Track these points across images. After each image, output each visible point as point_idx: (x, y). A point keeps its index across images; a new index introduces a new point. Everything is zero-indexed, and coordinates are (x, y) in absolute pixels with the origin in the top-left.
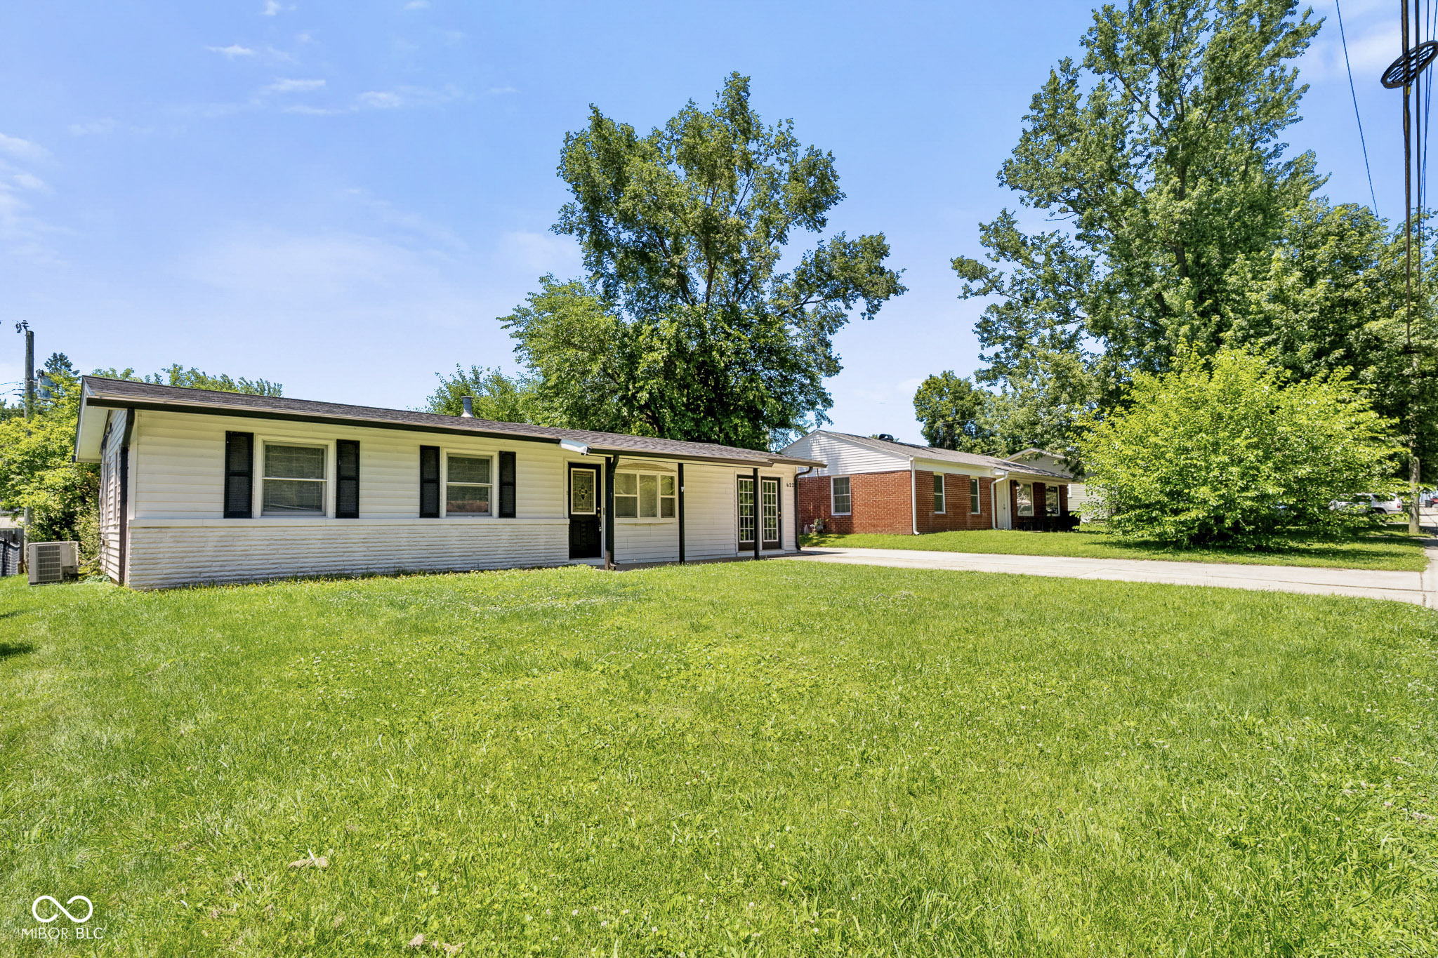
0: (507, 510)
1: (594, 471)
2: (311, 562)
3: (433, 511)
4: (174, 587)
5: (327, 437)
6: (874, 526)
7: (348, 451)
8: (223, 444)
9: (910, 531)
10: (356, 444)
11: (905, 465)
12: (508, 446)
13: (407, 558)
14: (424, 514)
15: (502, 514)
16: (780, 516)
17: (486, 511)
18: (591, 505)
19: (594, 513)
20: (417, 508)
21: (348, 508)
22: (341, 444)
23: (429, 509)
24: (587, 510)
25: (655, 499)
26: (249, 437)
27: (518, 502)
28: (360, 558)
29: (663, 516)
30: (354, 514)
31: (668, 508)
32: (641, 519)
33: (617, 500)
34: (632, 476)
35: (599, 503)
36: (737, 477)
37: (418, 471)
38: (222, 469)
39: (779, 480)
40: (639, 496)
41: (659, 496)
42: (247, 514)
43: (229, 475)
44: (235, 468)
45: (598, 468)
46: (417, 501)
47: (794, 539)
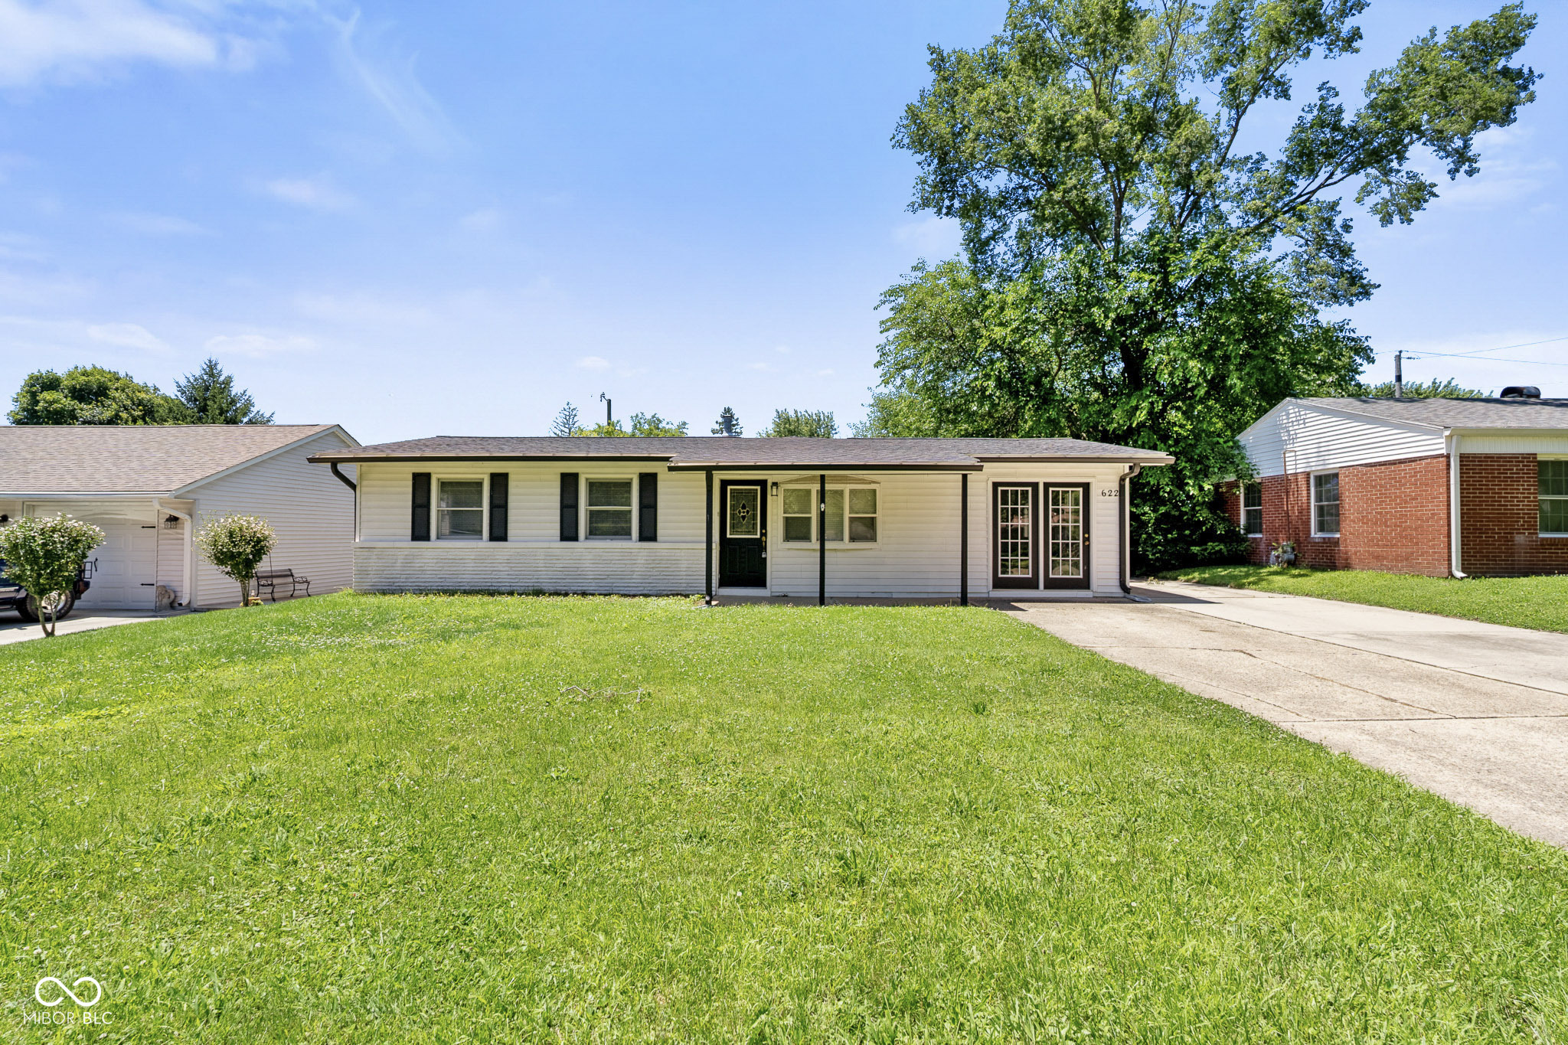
0: (649, 533)
1: (759, 488)
2: (467, 579)
3: (572, 534)
4: (373, 592)
5: (481, 472)
6: (1377, 558)
7: (500, 482)
8: (410, 483)
9: (1444, 570)
10: (505, 476)
11: (1437, 445)
12: (649, 468)
13: (544, 578)
14: (564, 538)
15: (643, 538)
16: (1087, 540)
17: (626, 533)
18: (755, 525)
19: (758, 536)
20: (558, 532)
21: (499, 533)
22: (494, 477)
23: (569, 533)
24: (749, 533)
25: (842, 520)
26: (428, 476)
27: (660, 525)
28: (504, 578)
29: (853, 539)
30: (504, 538)
31: (866, 529)
32: (815, 544)
33: (787, 519)
34: (809, 492)
35: (764, 525)
36: (996, 485)
37: (558, 498)
38: (410, 503)
39: (1086, 487)
40: (814, 515)
41: (847, 515)
42: (427, 538)
43: (415, 506)
44: (419, 501)
45: (763, 483)
46: (558, 526)
47: (1116, 577)
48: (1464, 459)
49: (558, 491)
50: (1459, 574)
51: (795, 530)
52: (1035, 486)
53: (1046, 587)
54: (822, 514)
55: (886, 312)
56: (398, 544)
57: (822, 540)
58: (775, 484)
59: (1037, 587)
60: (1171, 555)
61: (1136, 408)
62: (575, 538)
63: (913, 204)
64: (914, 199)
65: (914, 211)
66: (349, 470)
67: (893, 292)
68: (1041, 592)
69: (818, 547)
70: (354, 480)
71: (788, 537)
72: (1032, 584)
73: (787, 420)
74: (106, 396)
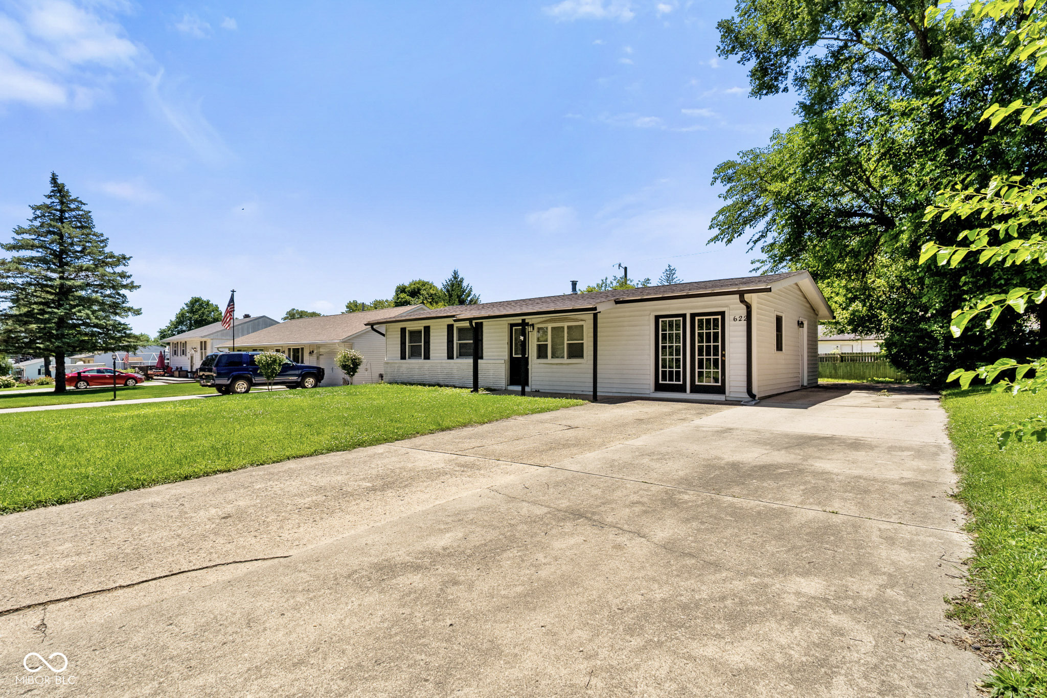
0: (480, 355)
5: (421, 326)
10: (429, 328)
13: (441, 378)
14: (449, 358)
16: (723, 355)
20: (446, 355)
21: (427, 355)
22: (425, 328)
23: (450, 355)
25: (563, 344)
26: (405, 329)
27: (484, 350)
28: (427, 378)
29: (569, 358)
30: (429, 358)
31: (577, 351)
32: (550, 360)
33: (538, 346)
34: (547, 328)
36: (657, 318)
37: (446, 337)
38: (400, 342)
39: (723, 314)
40: (549, 343)
41: (566, 342)
43: (402, 344)
44: (403, 341)
46: (447, 352)
47: (745, 384)
49: (446, 334)
51: (541, 352)
52: (684, 316)
53: (692, 391)
56: (396, 361)
58: (532, 324)
59: (685, 391)
62: (452, 358)
66: (382, 329)
68: (688, 395)
70: (384, 333)
71: (539, 357)
72: (682, 389)
74: (420, 293)
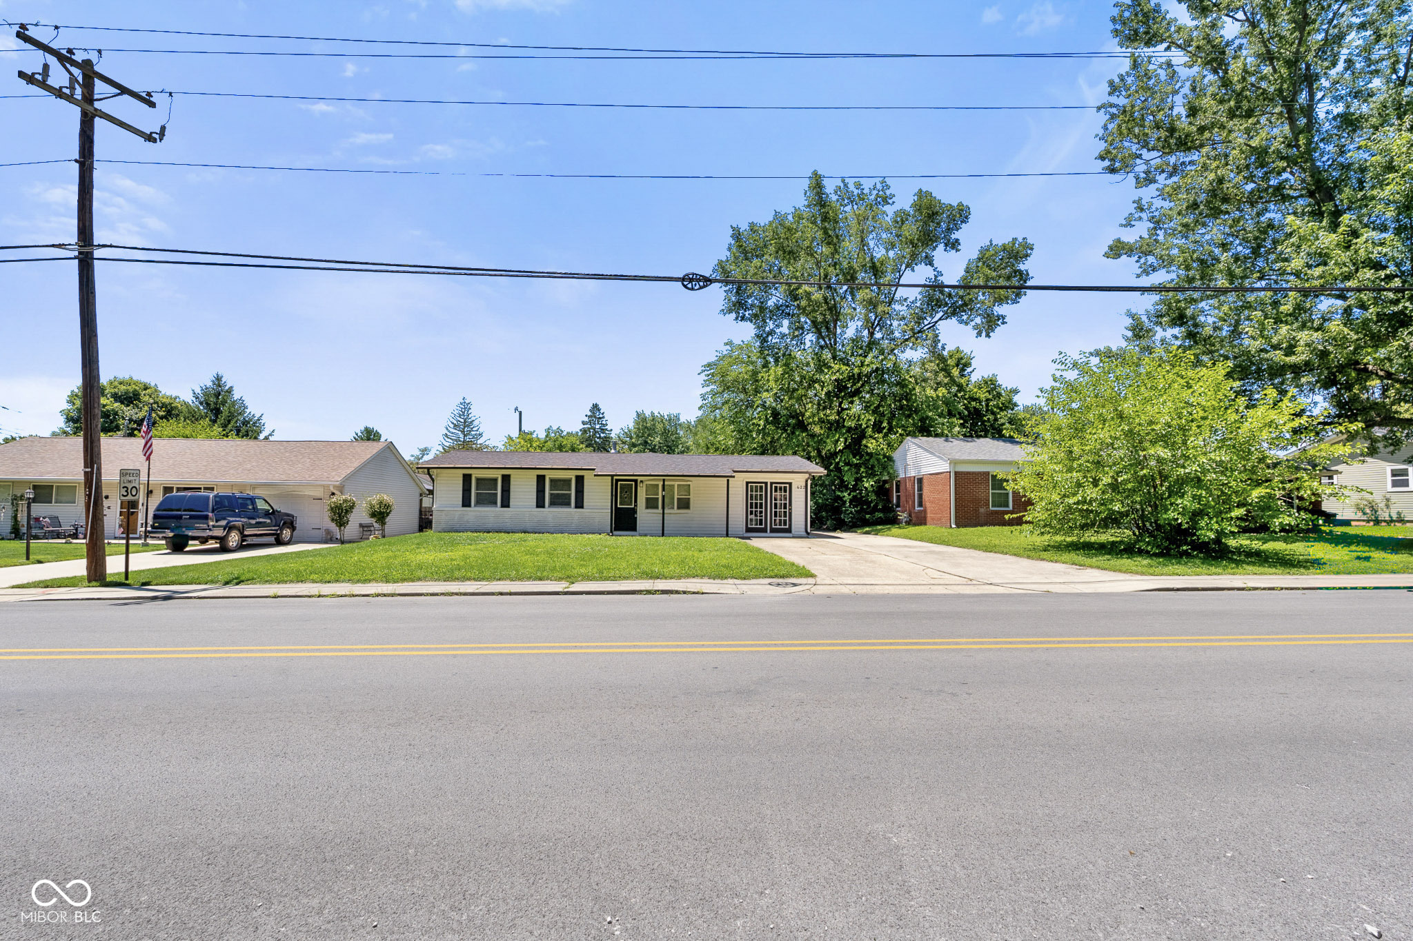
0: (579, 504)
1: (634, 484)
2: (490, 526)
4: (445, 532)
5: (497, 474)
6: (934, 519)
7: (506, 479)
8: (461, 479)
9: (950, 525)
10: (509, 476)
11: (944, 467)
12: (580, 473)
13: (528, 526)
14: (538, 506)
15: (577, 507)
16: (790, 509)
17: (568, 504)
18: (631, 501)
19: (633, 506)
20: (535, 504)
21: (506, 504)
22: (504, 476)
23: (540, 504)
24: (628, 505)
25: (674, 499)
26: (469, 476)
27: (585, 501)
28: (509, 525)
29: (678, 508)
30: (508, 506)
31: (684, 504)
32: (660, 510)
33: (647, 499)
34: (658, 485)
35: (636, 501)
36: (747, 483)
37: (535, 487)
38: (461, 489)
39: (790, 484)
40: (660, 497)
41: (676, 497)
42: (469, 506)
43: (464, 490)
44: (466, 488)
45: (636, 481)
46: (535, 500)
47: (804, 527)
48: (956, 473)
49: (535, 483)
50: (953, 526)
51: (651, 504)
52: (766, 483)
53: (771, 532)
54: (663, 497)
55: (703, 377)
56: (456, 509)
57: (663, 508)
58: (641, 481)
59: (768, 531)
60: (857, 519)
61: (837, 441)
62: (543, 506)
63: (723, 310)
64: (724, 308)
65: (725, 314)
67: (709, 365)
68: (768, 534)
69: (661, 512)
71: (647, 507)
72: (765, 530)
73: (644, 420)
74: (140, 400)
